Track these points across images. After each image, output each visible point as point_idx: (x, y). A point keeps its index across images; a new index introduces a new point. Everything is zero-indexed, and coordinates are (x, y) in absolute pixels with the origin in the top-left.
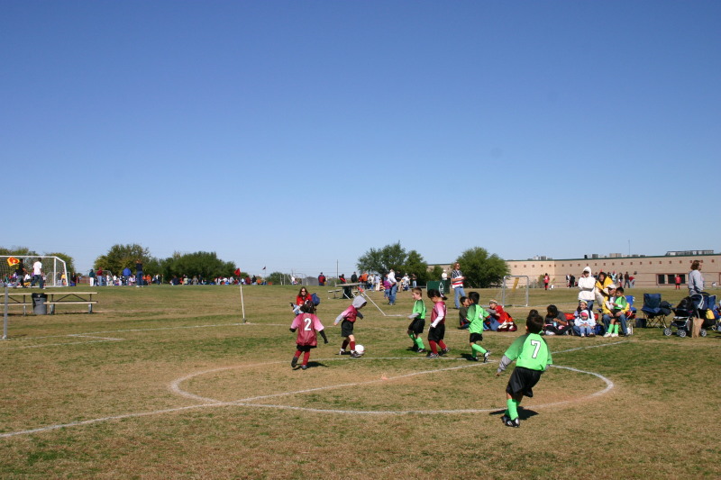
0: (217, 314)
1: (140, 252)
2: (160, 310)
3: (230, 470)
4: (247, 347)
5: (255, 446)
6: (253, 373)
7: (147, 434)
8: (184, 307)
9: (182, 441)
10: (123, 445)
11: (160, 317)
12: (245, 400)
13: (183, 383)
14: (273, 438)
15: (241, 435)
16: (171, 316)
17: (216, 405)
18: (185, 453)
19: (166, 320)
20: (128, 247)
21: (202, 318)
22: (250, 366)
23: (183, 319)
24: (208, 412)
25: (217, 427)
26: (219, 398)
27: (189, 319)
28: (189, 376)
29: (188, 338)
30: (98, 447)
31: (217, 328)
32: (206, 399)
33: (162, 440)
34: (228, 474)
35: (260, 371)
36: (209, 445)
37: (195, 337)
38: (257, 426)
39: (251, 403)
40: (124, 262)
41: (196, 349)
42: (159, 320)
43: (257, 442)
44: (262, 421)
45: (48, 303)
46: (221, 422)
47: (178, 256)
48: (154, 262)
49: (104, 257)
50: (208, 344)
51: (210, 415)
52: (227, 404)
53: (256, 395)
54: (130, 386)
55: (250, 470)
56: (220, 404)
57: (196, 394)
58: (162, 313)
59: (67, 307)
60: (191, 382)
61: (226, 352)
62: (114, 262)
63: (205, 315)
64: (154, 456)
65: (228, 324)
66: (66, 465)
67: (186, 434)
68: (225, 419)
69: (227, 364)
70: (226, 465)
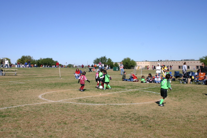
0: (53, 76)
1: (30, 58)
2: (36, 74)
3: (56, 120)
4: (61, 85)
5: (63, 114)
6: (63, 93)
7: (32, 110)
8: (43, 74)
9: (42, 112)
10: (25, 113)
11: (36, 77)
12: (60, 101)
13: (42, 95)
14: (68, 111)
15: (59, 110)
16: (39, 76)
17: (52, 102)
18: (43, 116)
19: (38, 77)
20: (27, 56)
21: (48, 77)
22: (62, 91)
23: (43, 77)
24: (50, 104)
25: (52, 108)
26: (53, 100)
27: (45, 77)
28: (44, 94)
29: (44, 83)
30: (18, 114)
31: (52, 80)
32: (49, 100)
33: (36, 112)
34: (55, 122)
35: (65, 92)
36: (50, 113)
37: (46, 83)
38: (64, 108)
39: (62, 101)
40: (25, 61)
41: (46, 86)
42: (36, 78)
43: (64, 113)
44: (65, 107)
45: (3, 72)
46: (54, 107)
47: (41, 59)
48: (34, 61)
49: (19, 59)
50: (50, 85)
51: (50, 105)
52: (55, 102)
53: (63, 99)
54: (27, 96)
55: (62, 121)
56: (53, 102)
57: (46, 99)
58: (37, 76)
59: (9, 73)
60: (45, 95)
61: (55, 87)
62: (22, 61)
63: (49, 76)
64: (34, 116)
65: (56, 79)
66: (8, 119)
67: (43, 110)
68: (55, 106)
69: (55, 90)
70: (55, 119)
